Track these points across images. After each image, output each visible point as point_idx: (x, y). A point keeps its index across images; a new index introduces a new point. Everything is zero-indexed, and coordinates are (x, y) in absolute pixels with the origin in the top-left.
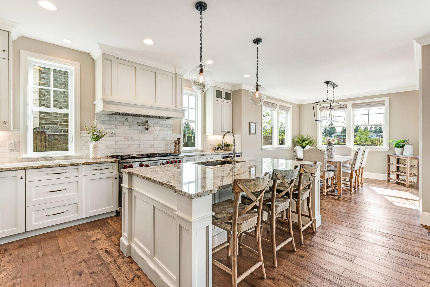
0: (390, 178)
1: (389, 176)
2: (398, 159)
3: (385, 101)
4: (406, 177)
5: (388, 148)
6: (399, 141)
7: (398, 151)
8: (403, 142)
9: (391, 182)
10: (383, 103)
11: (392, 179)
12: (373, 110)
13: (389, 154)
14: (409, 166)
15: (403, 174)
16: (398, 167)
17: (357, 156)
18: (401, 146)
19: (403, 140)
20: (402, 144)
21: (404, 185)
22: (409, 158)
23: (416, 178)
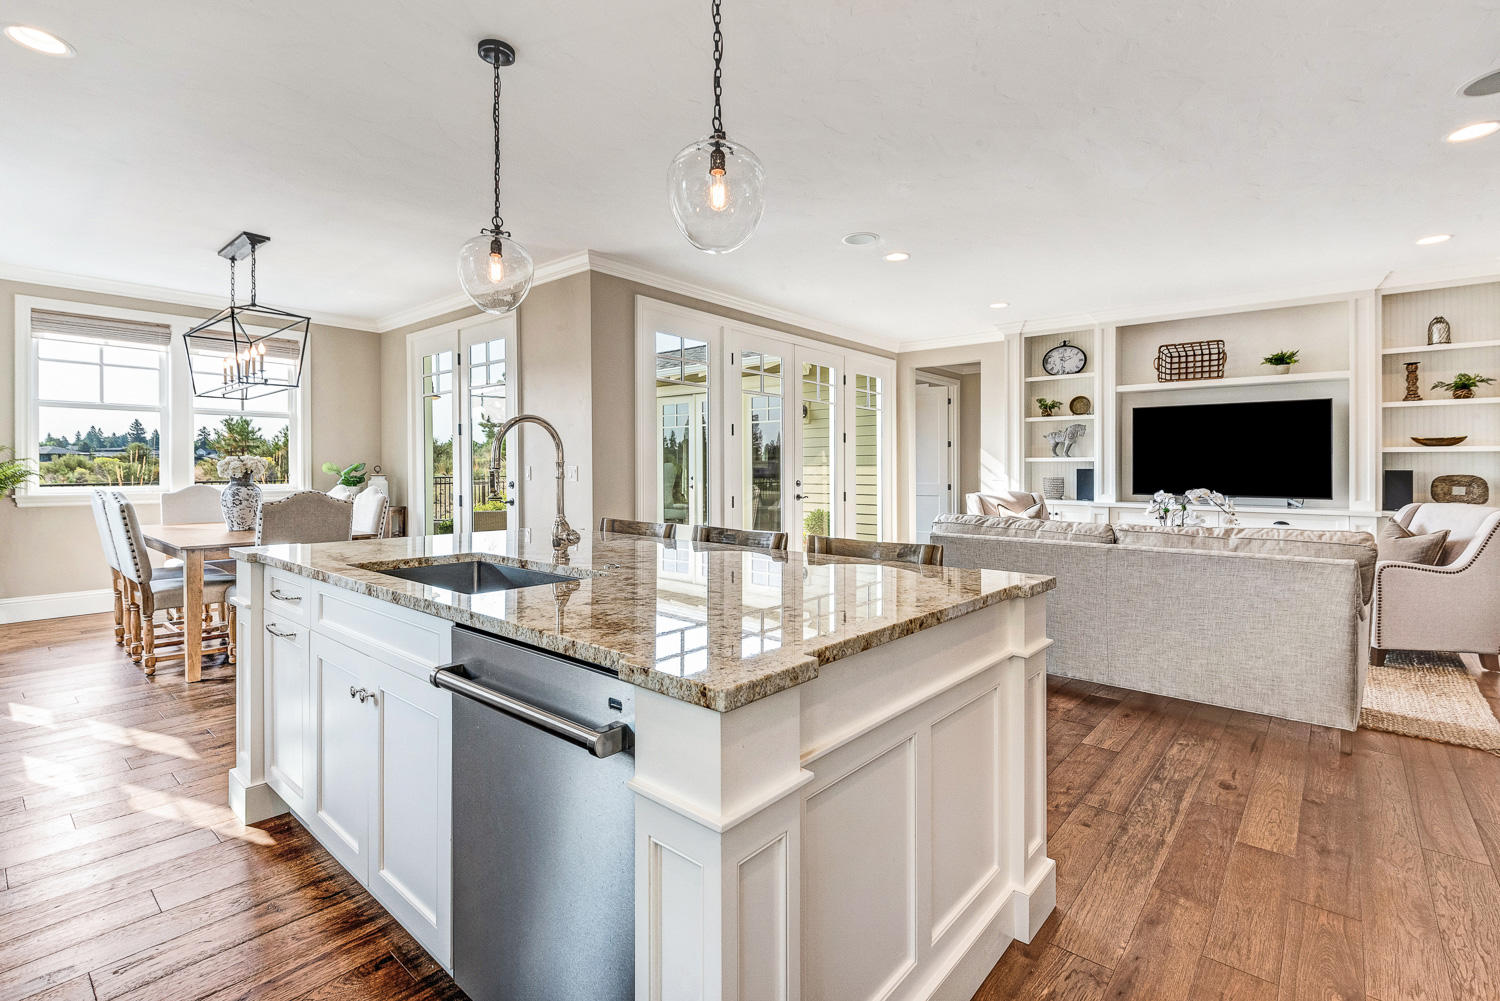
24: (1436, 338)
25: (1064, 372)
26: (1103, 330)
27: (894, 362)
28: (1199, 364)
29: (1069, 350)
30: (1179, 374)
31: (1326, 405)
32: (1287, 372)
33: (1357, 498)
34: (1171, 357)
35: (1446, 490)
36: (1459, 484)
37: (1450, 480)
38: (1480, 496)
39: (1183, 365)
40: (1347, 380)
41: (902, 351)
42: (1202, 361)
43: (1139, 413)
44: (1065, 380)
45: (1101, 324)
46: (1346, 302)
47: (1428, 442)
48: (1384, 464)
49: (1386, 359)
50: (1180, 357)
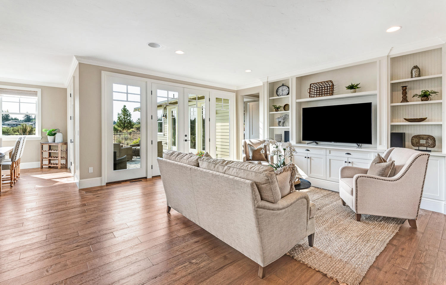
0: (44, 164)
1: (42, 163)
2: (50, 146)
3: (37, 92)
4: (58, 161)
5: (40, 136)
6: (51, 130)
7: (50, 139)
8: (54, 131)
9: (44, 168)
10: (35, 94)
11: (45, 165)
12: (24, 98)
13: (42, 143)
14: (60, 151)
15: (55, 158)
16: (50, 153)
17: (18, 146)
18: (53, 134)
19: (54, 129)
20: (53, 132)
21: (57, 168)
22: (60, 144)
23: (65, 160)
24: (414, 74)
25: (283, 95)
26: (292, 79)
27: (235, 93)
28: (326, 90)
29: (284, 87)
30: (319, 94)
31: (369, 105)
32: (355, 92)
33: (380, 144)
34: (317, 88)
35: (417, 141)
36: (423, 139)
37: (419, 137)
38: (432, 144)
39: (321, 91)
40: (376, 95)
41: (238, 89)
42: (327, 89)
43: (305, 110)
44: (284, 98)
45: (291, 77)
46: (376, 62)
47: (410, 120)
48: (392, 129)
49: (393, 85)
50: (320, 88)
